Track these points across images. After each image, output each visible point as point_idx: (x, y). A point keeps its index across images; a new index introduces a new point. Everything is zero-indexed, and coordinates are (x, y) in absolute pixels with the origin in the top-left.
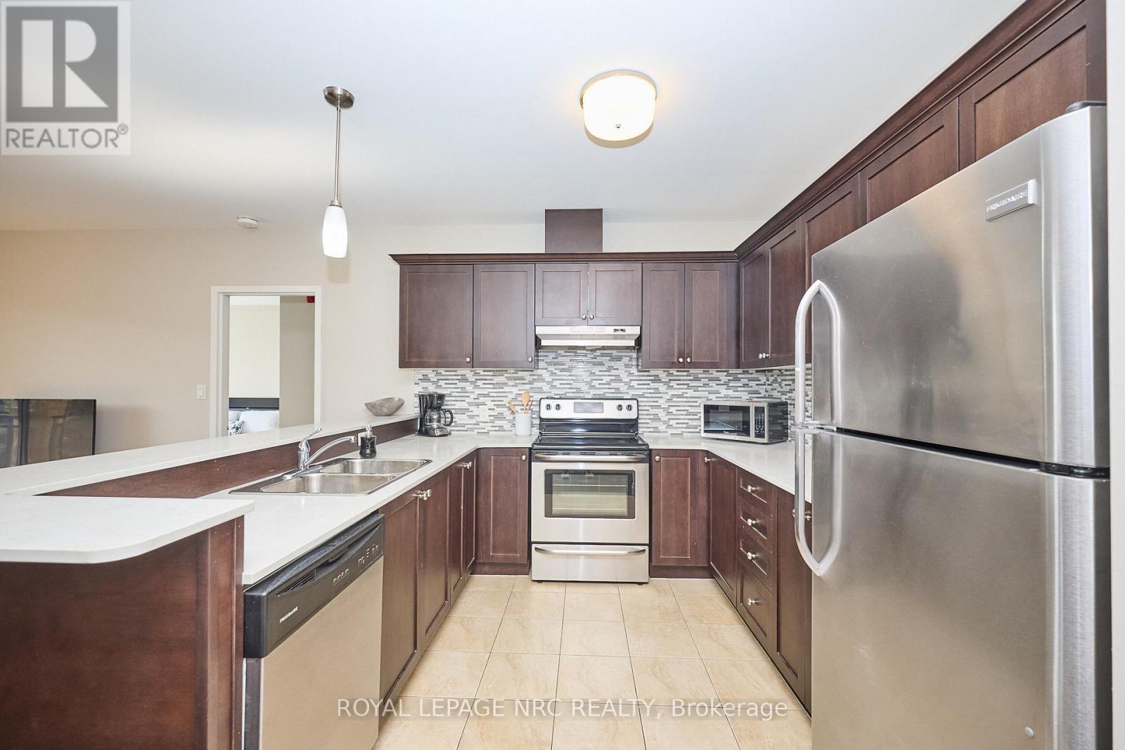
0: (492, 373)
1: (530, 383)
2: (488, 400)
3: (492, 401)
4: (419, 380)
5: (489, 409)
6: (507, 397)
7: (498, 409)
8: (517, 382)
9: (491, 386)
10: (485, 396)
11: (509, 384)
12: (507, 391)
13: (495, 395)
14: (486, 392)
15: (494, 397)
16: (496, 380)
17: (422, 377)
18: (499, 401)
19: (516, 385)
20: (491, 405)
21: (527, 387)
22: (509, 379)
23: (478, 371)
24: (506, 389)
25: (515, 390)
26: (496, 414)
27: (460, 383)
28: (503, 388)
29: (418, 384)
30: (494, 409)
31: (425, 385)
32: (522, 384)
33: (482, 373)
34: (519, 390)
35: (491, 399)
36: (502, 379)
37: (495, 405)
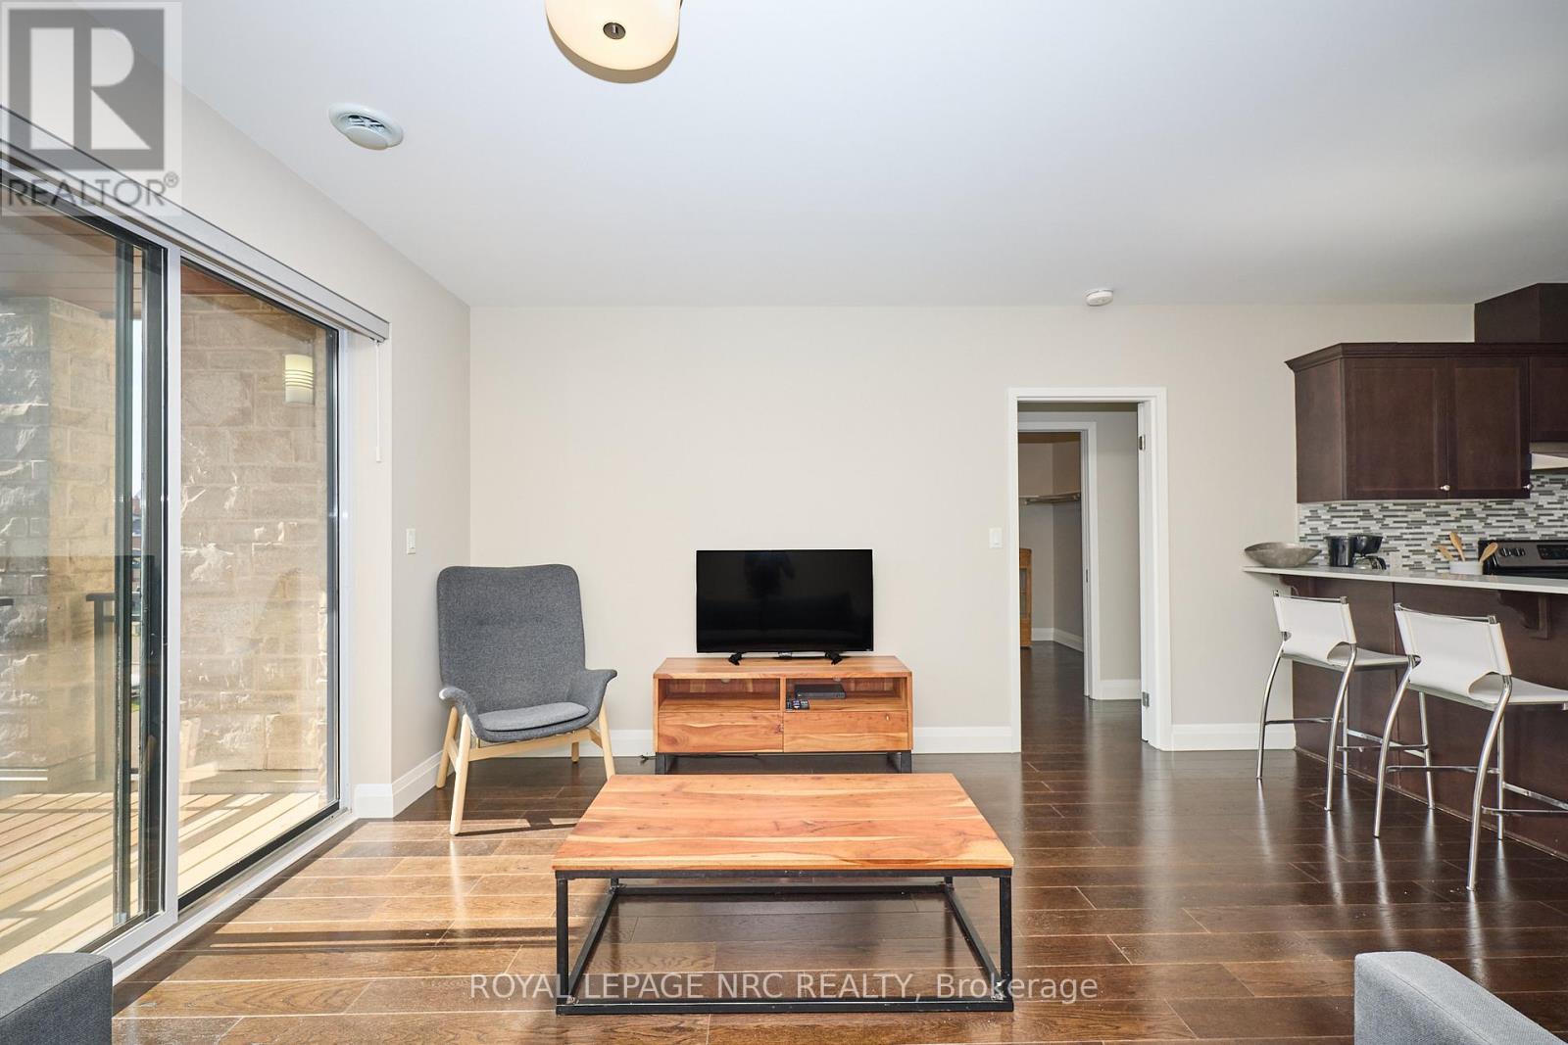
0: (1405, 508)
1: (1457, 520)
2: (1400, 545)
3: (1407, 545)
4: (1306, 517)
5: (1403, 557)
6: (1425, 539)
7: (1415, 556)
8: (1440, 519)
9: (1405, 525)
10: (1399, 538)
11: (1428, 522)
12: (1425, 531)
13: (1410, 536)
14: (1397, 533)
15: (1408, 539)
16: (1412, 516)
17: (1309, 514)
18: (1416, 545)
19: (1438, 524)
20: (1405, 550)
21: (1454, 525)
22: (1428, 514)
23: (1385, 505)
24: (1425, 529)
25: (1437, 531)
26: (1412, 563)
27: (1362, 522)
28: (1420, 528)
29: (1304, 523)
30: (1408, 557)
31: (1314, 524)
32: (1447, 521)
33: (1391, 507)
34: (1442, 530)
35: (1405, 542)
36: (1419, 515)
37: (1410, 551)
